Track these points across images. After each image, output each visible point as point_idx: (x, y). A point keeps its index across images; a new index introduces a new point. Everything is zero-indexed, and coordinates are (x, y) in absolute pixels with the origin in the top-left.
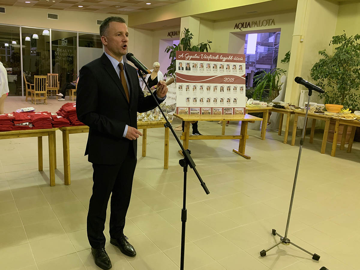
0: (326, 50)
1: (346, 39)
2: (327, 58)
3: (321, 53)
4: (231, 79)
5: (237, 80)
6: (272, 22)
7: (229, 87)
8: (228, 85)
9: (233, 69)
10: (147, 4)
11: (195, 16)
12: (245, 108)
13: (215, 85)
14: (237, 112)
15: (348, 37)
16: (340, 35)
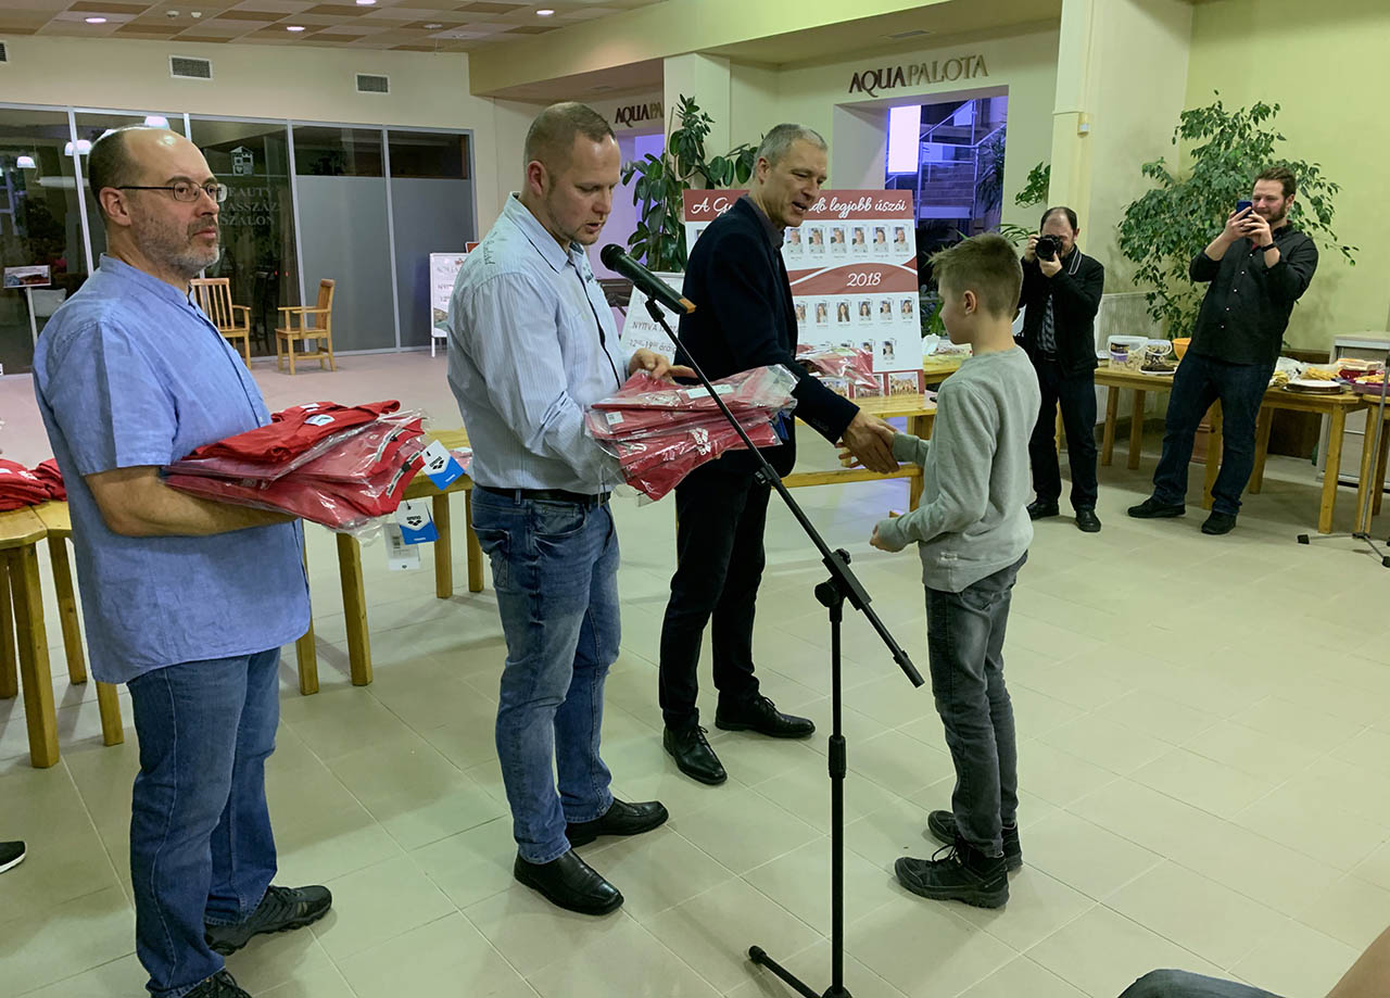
0: (1165, 160)
1: (1223, 121)
2: (1170, 186)
3: (1151, 170)
4: (870, 277)
5: (889, 278)
6: (978, 64)
7: (864, 303)
8: (863, 297)
9: (875, 241)
10: (539, 12)
11: (711, 54)
12: (920, 372)
13: (819, 299)
14: (896, 388)
15: (1230, 111)
16: (1204, 108)
